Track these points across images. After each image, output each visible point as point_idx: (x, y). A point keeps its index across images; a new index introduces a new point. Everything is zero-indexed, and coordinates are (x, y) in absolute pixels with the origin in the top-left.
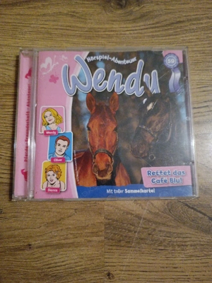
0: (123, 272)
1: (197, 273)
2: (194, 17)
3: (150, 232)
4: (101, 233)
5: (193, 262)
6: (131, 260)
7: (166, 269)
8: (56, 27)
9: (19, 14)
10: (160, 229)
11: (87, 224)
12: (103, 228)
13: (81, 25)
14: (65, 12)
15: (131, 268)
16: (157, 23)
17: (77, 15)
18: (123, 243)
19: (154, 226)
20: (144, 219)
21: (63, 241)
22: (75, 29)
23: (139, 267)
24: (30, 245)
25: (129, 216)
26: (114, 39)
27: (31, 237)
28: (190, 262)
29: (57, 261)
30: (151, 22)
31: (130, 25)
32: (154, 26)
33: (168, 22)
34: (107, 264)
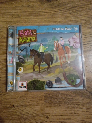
2: (81, 4)
3: (64, 99)
4: (43, 100)
5: (83, 111)
6: (56, 111)
7: (71, 114)
8: (21, 12)
10: (68, 97)
11: (37, 96)
12: (44, 98)
15: (56, 114)
17: (30, 6)
19: (65, 96)
20: (61, 93)
21: (27, 104)
22: (29, 12)
23: (60, 114)
25: (55, 92)
26: (46, 16)
28: (81, 111)
29: (25, 112)
30: (62, 8)
34: (46, 113)
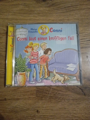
0: (43, 110)
1: (74, 111)
9: (2, 5)
13: (27, 9)
14: (21, 3)
16: (59, 7)
18: (43, 98)
24: (5, 99)
27: (6, 95)
31: (48, 9)
32: (57, 9)
33: (63, 7)
